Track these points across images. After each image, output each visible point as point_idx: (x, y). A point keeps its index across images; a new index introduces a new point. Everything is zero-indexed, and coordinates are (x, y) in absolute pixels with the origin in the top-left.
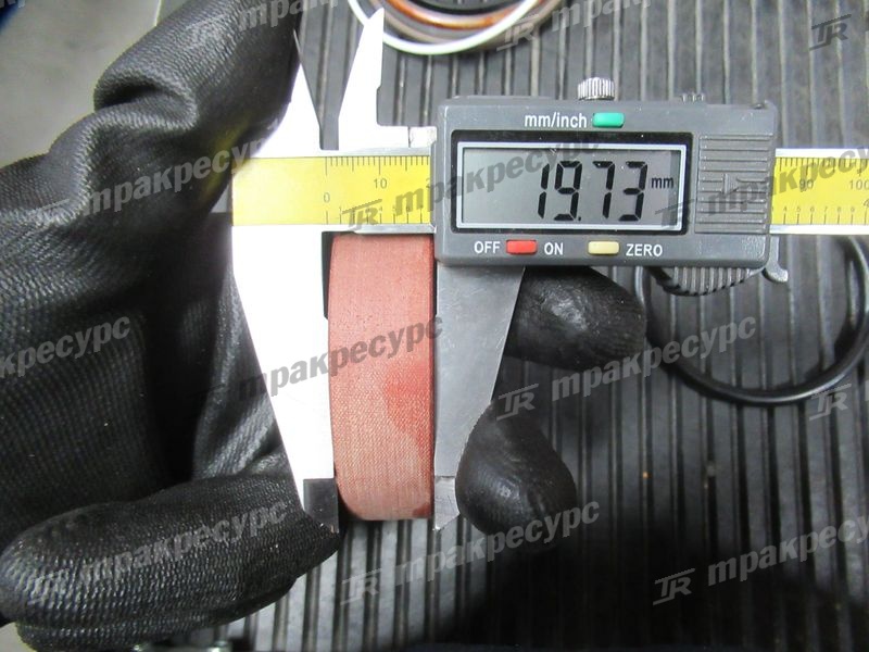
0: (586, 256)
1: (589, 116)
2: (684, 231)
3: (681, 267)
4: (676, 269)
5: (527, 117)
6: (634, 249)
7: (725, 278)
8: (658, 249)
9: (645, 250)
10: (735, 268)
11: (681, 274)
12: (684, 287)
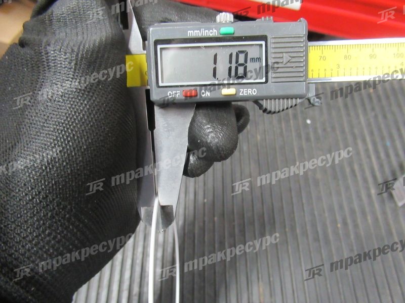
0: (221, 96)
1: (218, 30)
2: (267, 81)
3: (267, 99)
4: (264, 100)
5: (189, 32)
6: (243, 91)
7: (288, 104)
8: (254, 91)
9: (249, 92)
10: (292, 99)
11: (267, 103)
12: (269, 109)
